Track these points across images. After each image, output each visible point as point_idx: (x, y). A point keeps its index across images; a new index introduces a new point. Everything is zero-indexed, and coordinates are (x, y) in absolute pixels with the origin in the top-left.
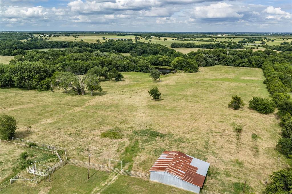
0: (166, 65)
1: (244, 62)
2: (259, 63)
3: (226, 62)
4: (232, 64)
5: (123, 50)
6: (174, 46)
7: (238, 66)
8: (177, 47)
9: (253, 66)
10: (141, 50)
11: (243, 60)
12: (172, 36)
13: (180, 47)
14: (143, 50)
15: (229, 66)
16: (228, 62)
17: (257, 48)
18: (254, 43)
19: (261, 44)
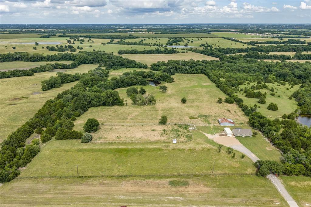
0: (149, 78)
1: (193, 71)
2: (202, 70)
3: (181, 71)
4: (186, 73)
5: (87, 61)
6: (121, 52)
7: (189, 73)
8: (123, 54)
9: (199, 73)
10: (111, 63)
11: (192, 69)
12: (102, 37)
13: (126, 54)
14: (112, 63)
15: (184, 73)
16: (182, 71)
17: (187, 52)
18: (179, 45)
19: (185, 45)
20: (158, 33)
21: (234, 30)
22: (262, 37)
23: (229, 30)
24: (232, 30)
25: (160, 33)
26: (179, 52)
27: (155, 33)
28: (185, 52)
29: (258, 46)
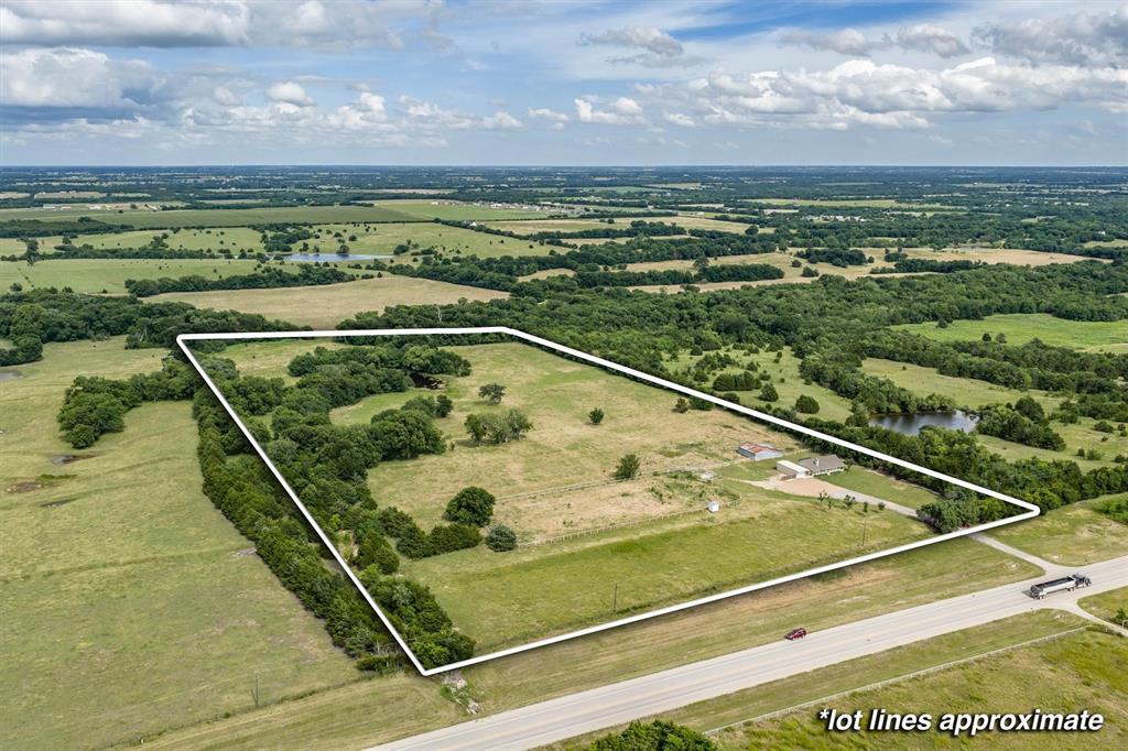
17: (380, 276)
18: (318, 251)
19: (339, 253)
20: (177, 208)
21: (432, 192)
22: (552, 217)
23: (411, 191)
24: (424, 192)
25: (182, 208)
26: (352, 279)
27: (165, 209)
28: (372, 277)
29: (575, 246)
